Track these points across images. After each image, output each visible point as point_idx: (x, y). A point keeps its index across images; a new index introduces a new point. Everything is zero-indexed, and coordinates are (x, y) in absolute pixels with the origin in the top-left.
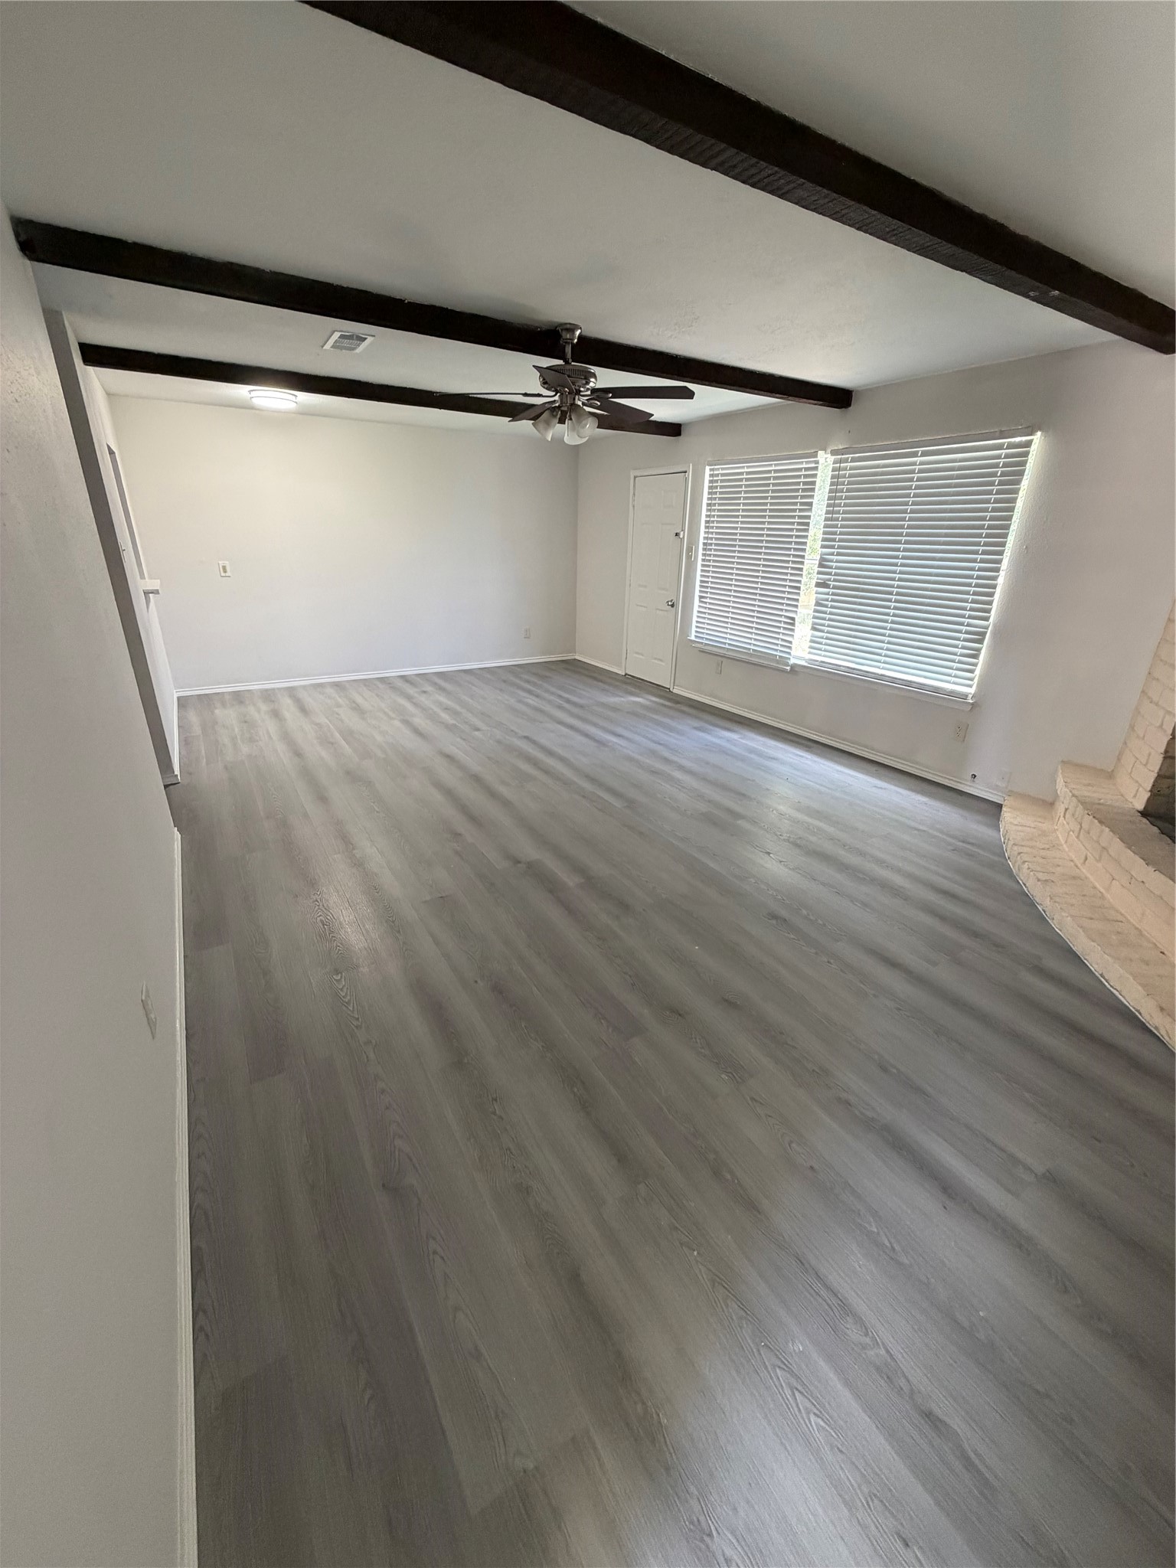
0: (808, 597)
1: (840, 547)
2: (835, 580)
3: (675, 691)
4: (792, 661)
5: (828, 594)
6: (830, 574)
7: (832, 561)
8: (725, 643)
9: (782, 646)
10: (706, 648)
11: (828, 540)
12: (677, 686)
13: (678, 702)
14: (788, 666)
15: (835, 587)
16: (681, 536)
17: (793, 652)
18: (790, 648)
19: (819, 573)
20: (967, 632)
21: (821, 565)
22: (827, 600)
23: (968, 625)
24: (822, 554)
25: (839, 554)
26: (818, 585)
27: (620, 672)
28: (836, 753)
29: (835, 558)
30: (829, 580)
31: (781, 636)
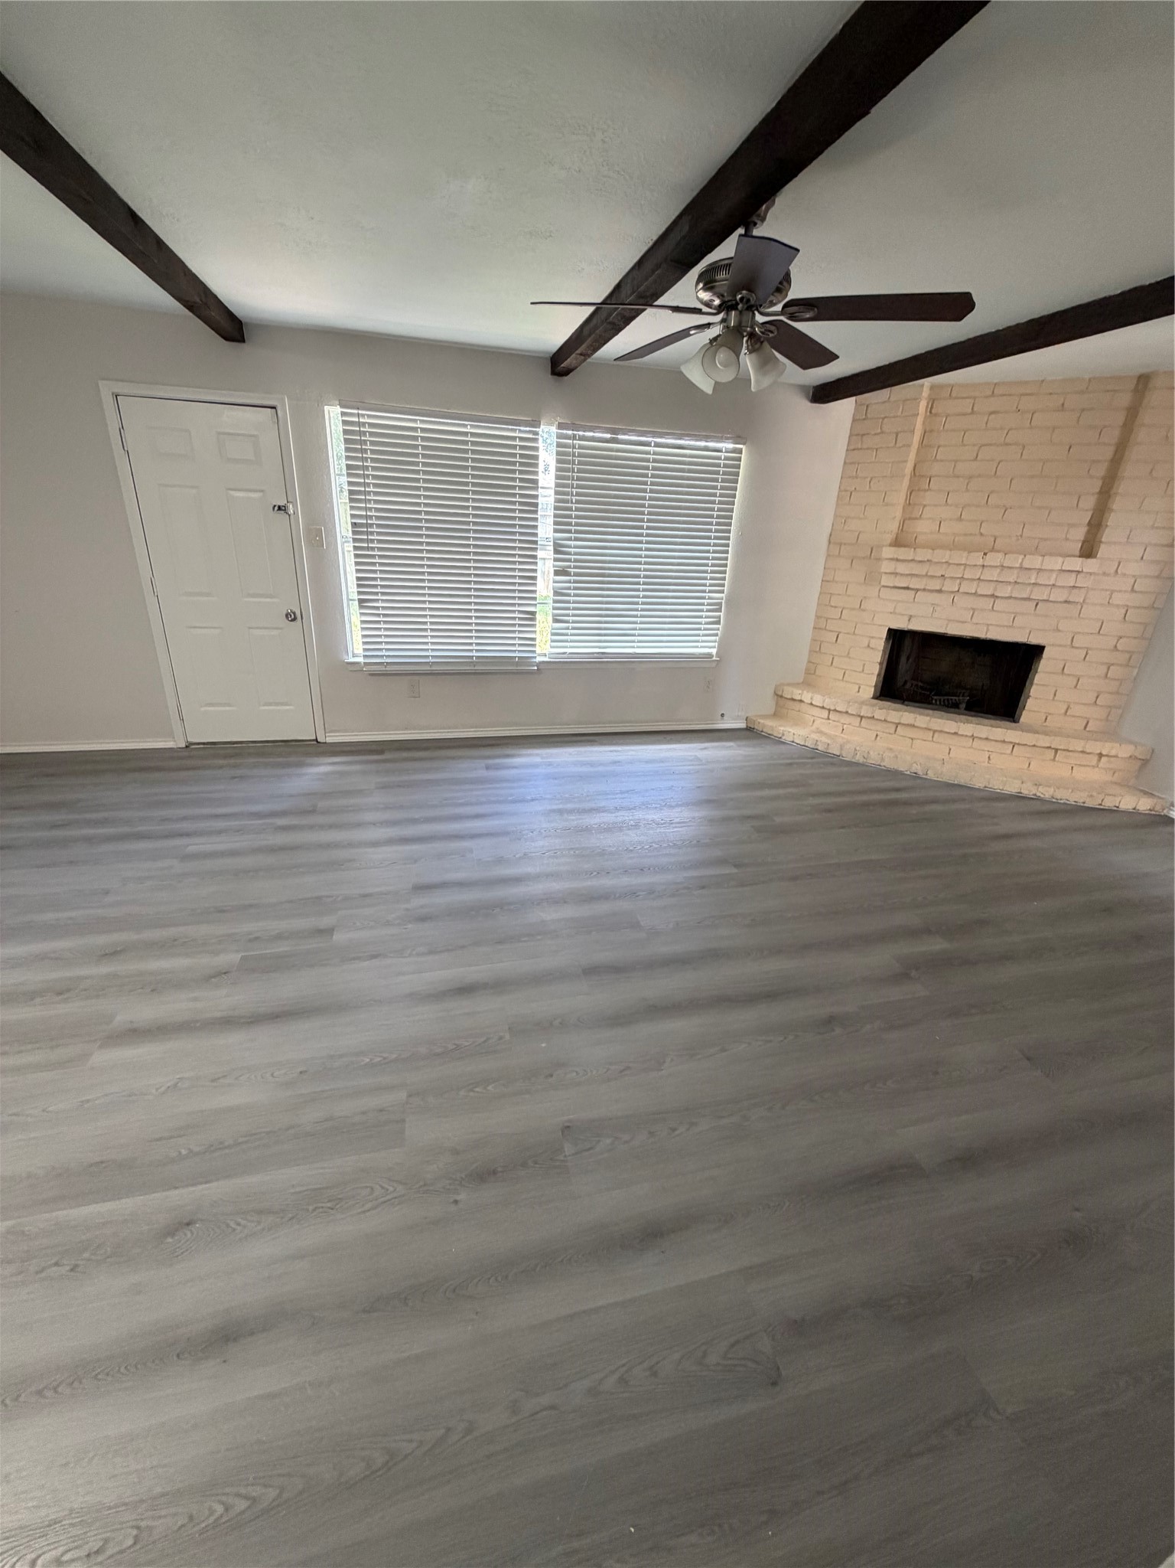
0: (545, 585)
1: (577, 532)
2: (575, 567)
3: (329, 740)
4: (539, 659)
5: (570, 582)
6: (569, 560)
7: (570, 547)
8: (428, 657)
9: (520, 645)
10: (389, 668)
11: (560, 524)
12: (329, 732)
13: (381, 752)
14: (534, 666)
15: (576, 574)
16: (291, 511)
17: (538, 650)
18: (534, 645)
19: (555, 560)
20: (708, 604)
21: (556, 551)
22: (569, 588)
23: (710, 598)
24: (555, 539)
25: (576, 539)
26: (557, 573)
27: (170, 744)
28: (636, 736)
29: (572, 543)
30: (570, 567)
31: (517, 635)
